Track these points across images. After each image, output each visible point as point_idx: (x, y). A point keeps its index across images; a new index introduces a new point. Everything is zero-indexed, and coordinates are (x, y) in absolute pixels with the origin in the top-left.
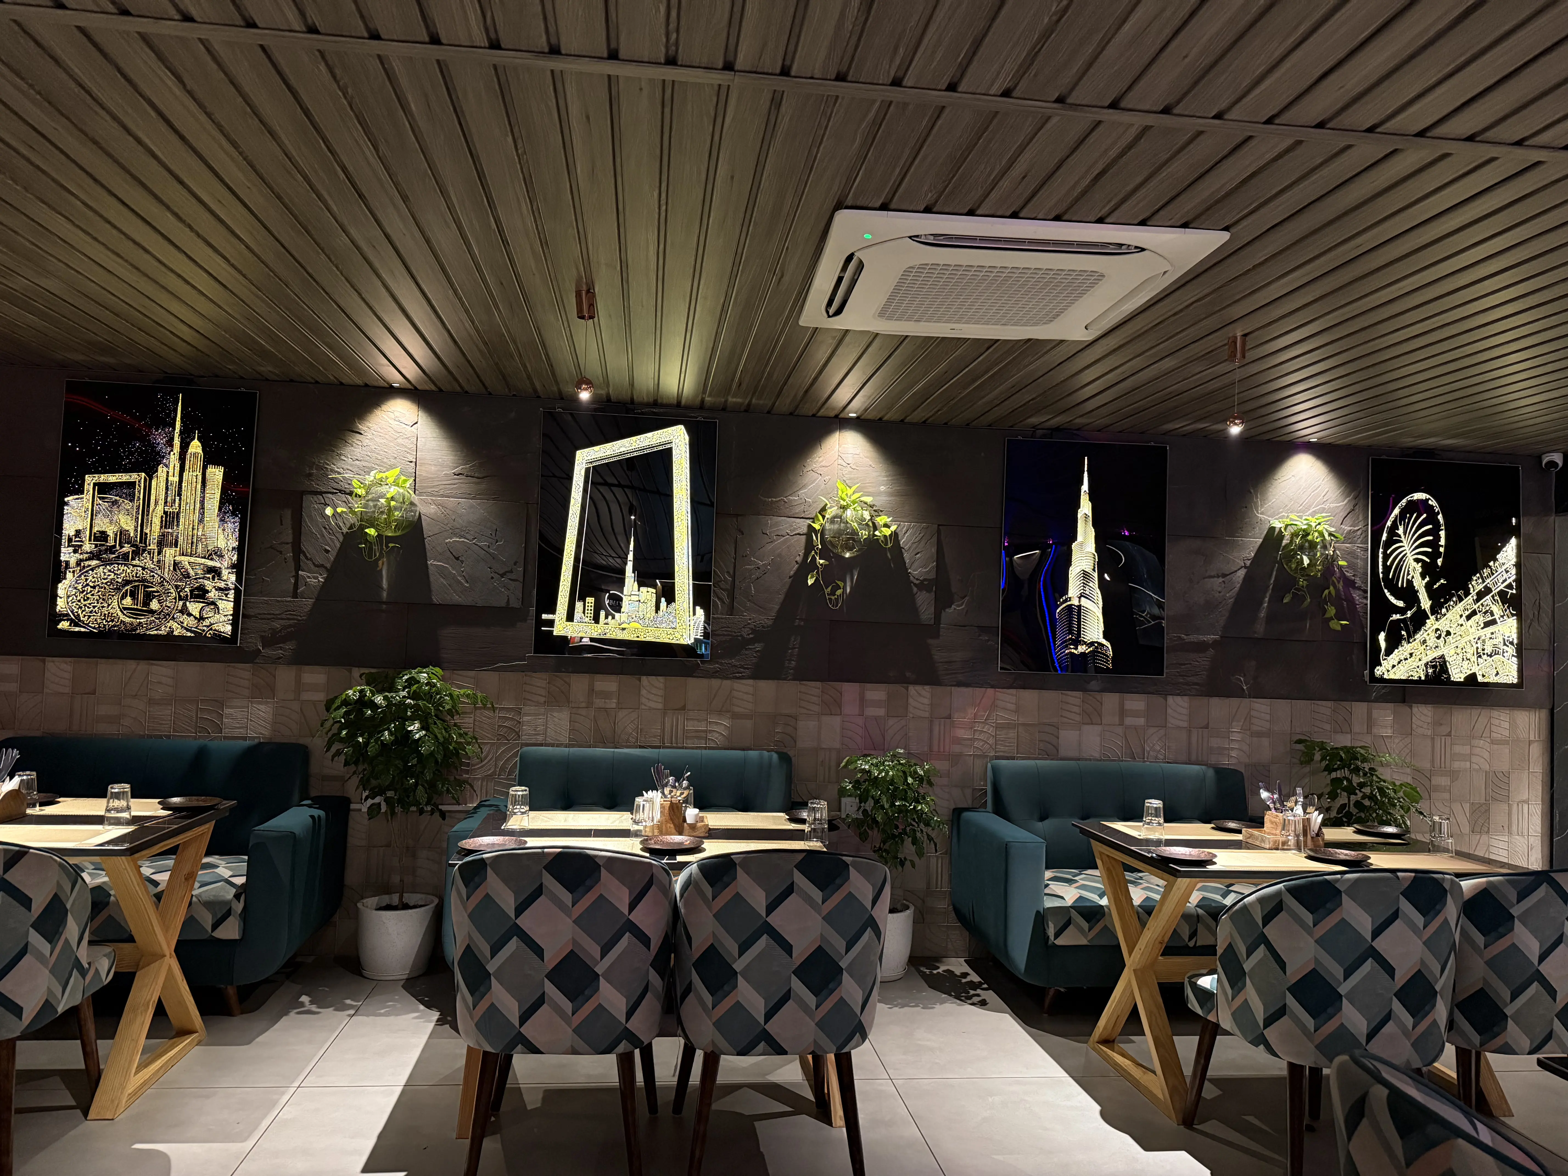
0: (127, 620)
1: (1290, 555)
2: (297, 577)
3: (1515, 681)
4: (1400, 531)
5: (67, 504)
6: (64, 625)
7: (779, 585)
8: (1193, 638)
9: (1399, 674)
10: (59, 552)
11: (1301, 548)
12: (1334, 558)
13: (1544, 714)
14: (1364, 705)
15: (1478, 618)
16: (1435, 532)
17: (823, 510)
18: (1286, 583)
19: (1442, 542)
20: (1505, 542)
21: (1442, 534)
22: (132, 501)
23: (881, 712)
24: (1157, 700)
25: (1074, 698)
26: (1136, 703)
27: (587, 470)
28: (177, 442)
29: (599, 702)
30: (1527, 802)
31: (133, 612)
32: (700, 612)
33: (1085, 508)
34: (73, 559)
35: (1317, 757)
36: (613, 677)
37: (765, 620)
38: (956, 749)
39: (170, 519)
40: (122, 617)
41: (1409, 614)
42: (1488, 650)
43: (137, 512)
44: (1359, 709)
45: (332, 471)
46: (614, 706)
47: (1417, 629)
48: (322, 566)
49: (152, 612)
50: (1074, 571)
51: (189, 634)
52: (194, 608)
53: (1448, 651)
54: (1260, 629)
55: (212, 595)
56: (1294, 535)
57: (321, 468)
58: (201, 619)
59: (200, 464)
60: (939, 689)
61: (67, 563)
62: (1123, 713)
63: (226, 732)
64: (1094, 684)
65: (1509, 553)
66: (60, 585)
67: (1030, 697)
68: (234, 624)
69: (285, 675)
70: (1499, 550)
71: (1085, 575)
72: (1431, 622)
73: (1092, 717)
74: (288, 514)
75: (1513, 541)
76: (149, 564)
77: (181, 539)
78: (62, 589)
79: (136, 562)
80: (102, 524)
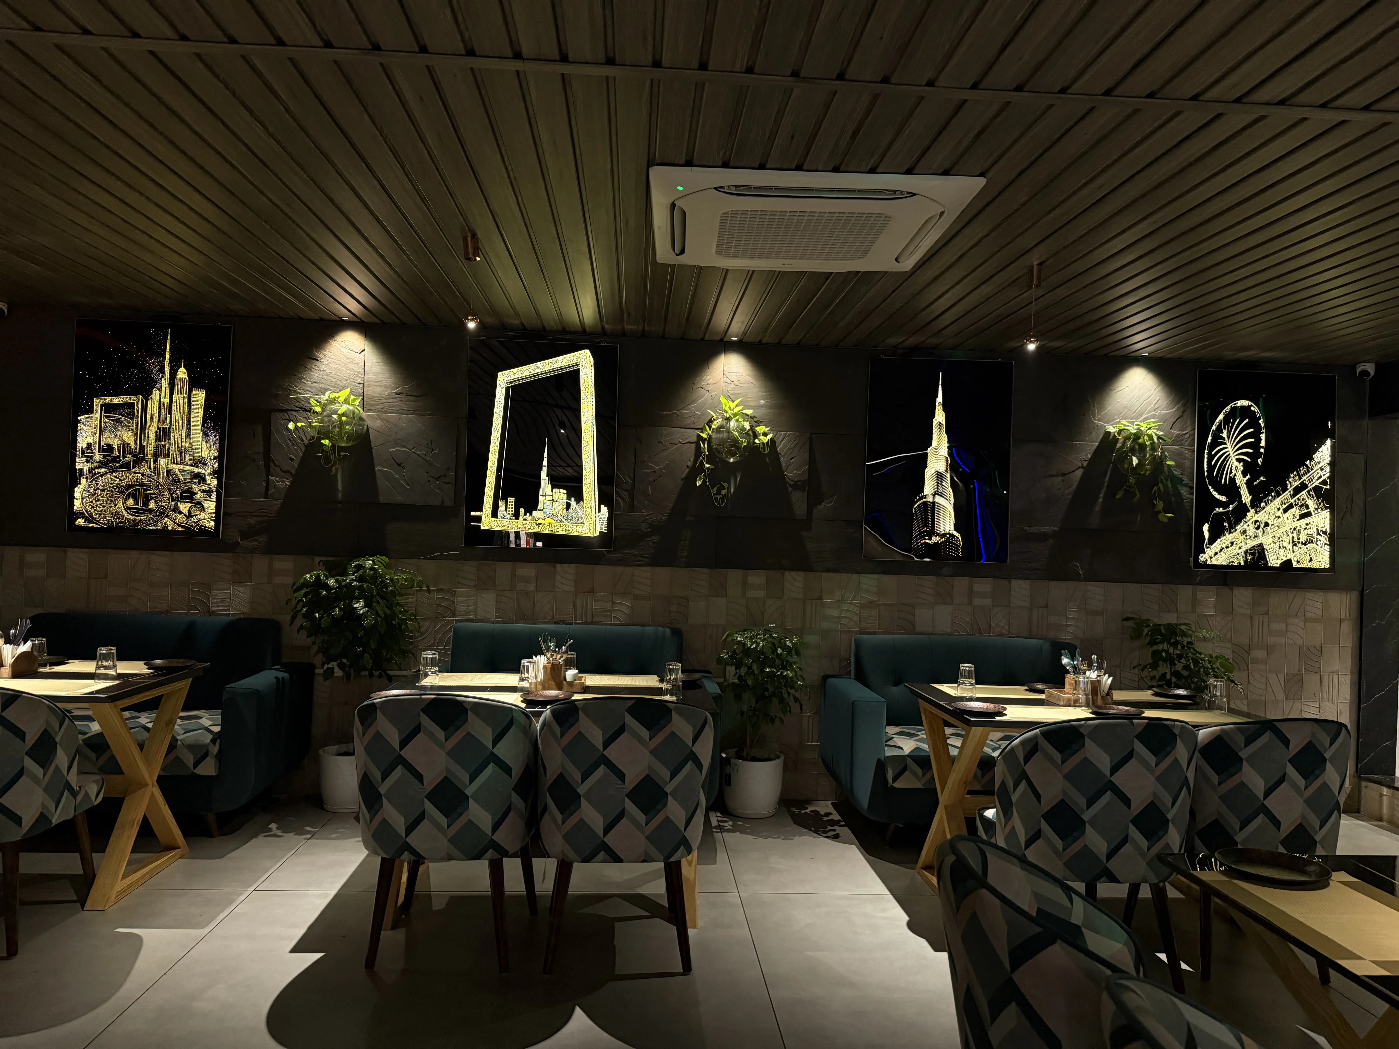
0: (130, 517)
1: (1122, 456)
2: (268, 481)
3: (1327, 566)
4: (1224, 434)
5: (80, 422)
6: (80, 522)
7: (672, 485)
8: (1034, 530)
9: (1221, 560)
10: (75, 462)
11: (1133, 450)
12: (1162, 459)
13: (1355, 595)
14: (1190, 588)
15: (1295, 511)
16: (1256, 435)
17: (710, 421)
18: (1118, 481)
19: (1263, 444)
20: (1321, 443)
21: (1263, 436)
22: (132, 419)
23: (761, 594)
24: (1002, 583)
25: (928, 581)
26: (983, 586)
27: (507, 389)
28: (167, 370)
29: (520, 586)
30: (1338, 672)
31: (135, 511)
32: (604, 509)
33: (940, 417)
34: (86, 469)
35: (1146, 632)
36: (533, 565)
37: (661, 516)
38: (825, 625)
39: (163, 434)
40: (127, 515)
41: (1231, 507)
42: (1303, 538)
43: (137, 428)
44: (1185, 591)
45: (295, 392)
46: (533, 589)
47: (1238, 521)
48: (288, 472)
49: (150, 511)
50: (929, 473)
51: (180, 529)
52: (184, 507)
53: (1266, 540)
54: (1095, 521)
55: (199, 496)
56: (1127, 439)
57: (285, 390)
58: (190, 516)
59: (186, 387)
60: (811, 575)
61: (81, 470)
62: (971, 594)
63: (213, 610)
64: (946, 570)
65: (1324, 454)
66: (76, 489)
67: (889, 580)
68: (217, 520)
69: (260, 563)
70: (1315, 450)
71: (939, 476)
72: (1251, 515)
73: (944, 598)
74: (259, 429)
75: (1328, 442)
76: (147, 471)
77: (172, 449)
78: (78, 492)
79: (136, 470)
80: (108, 439)
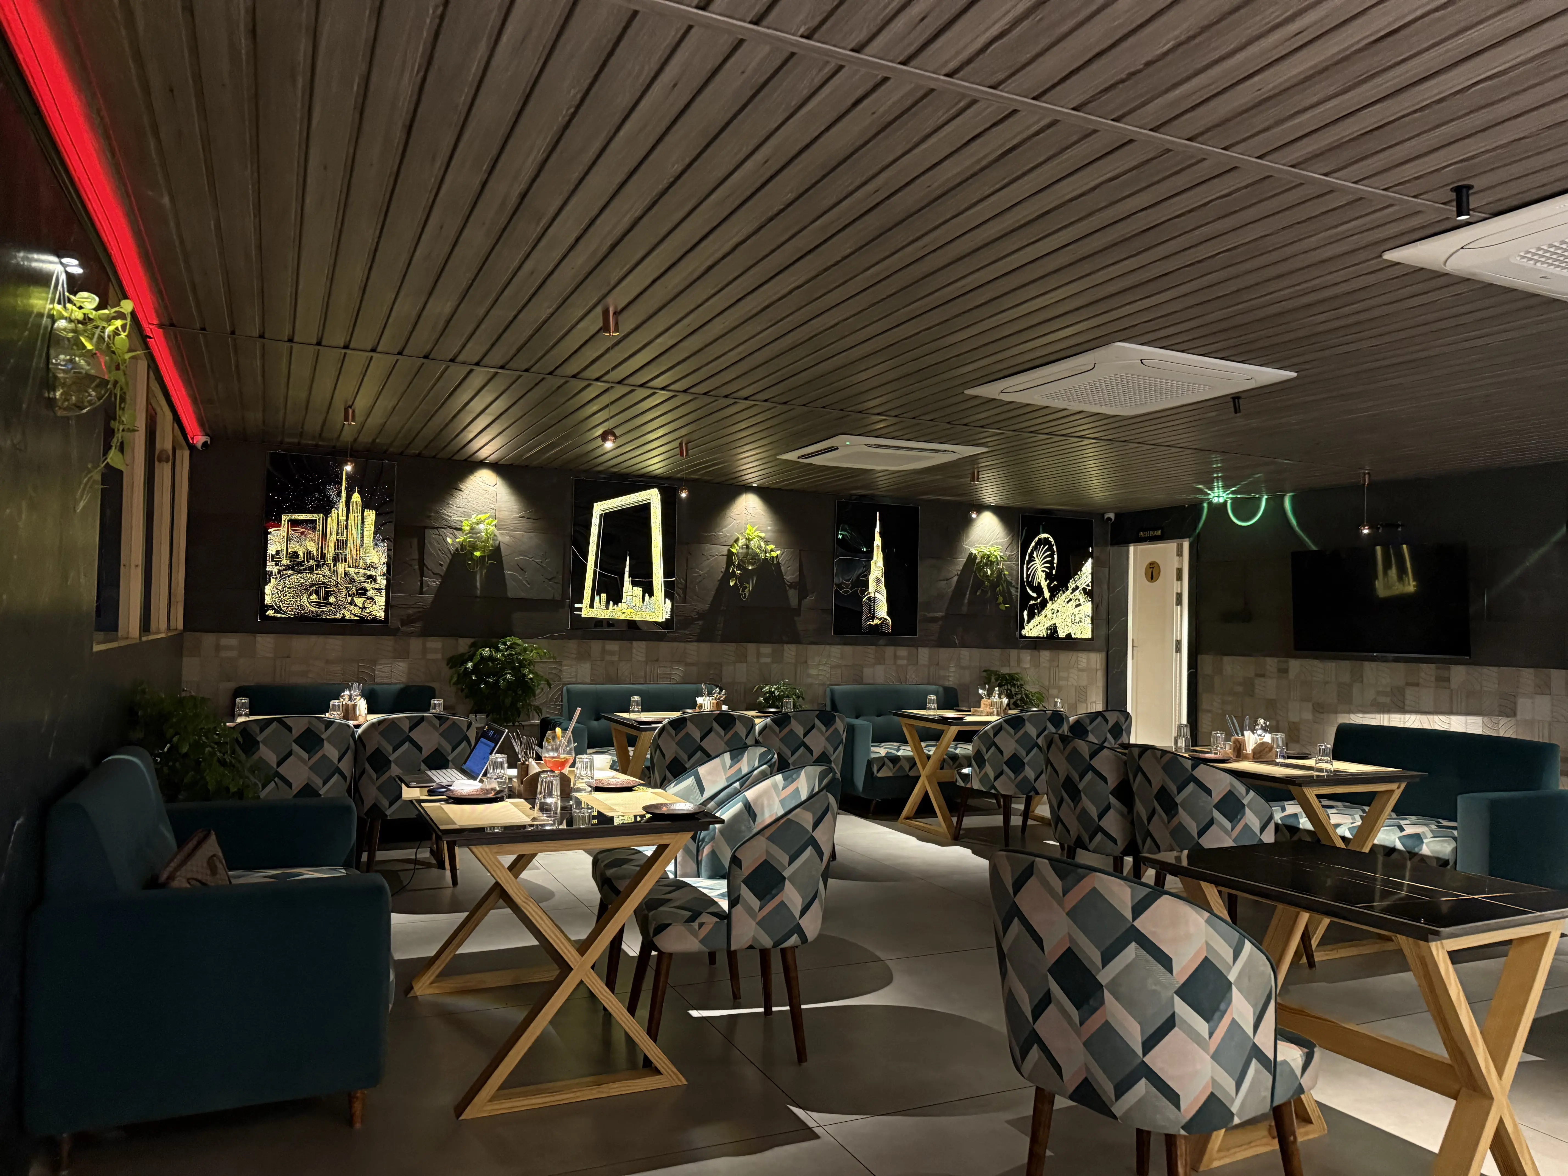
0: (314, 609)
1: (980, 568)
2: (422, 581)
3: (1090, 637)
4: (1035, 555)
5: (269, 533)
6: (270, 613)
7: (712, 586)
8: (932, 615)
9: (1033, 634)
10: (265, 565)
11: (986, 565)
13: (1104, 654)
14: (1016, 651)
15: (1072, 602)
16: (1052, 556)
17: (737, 541)
18: (978, 584)
19: (1055, 561)
20: (1086, 561)
21: (1055, 556)
22: (314, 531)
23: (769, 660)
24: (913, 649)
25: (871, 649)
26: (902, 652)
27: (601, 515)
28: (344, 494)
29: (608, 658)
30: (1095, 702)
31: (318, 604)
33: (878, 541)
34: (275, 570)
35: (993, 680)
36: (617, 642)
37: (704, 606)
38: (810, 680)
39: (341, 544)
40: (310, 607)
41: (1039, 600)
42: (1077, 621)
43: (318, 539)
44: (1014, 653)
45: (444, 514)
46: (617, 659)
47: (1043, 609)
48: (438, 574)
49: (331, 604)
50: (872, 579)
51: (356, 618)
52: (359, 601)
53: (1058, 621)
54: (965, 609)
55: (371, 593)
56: (983, 557)
57: (437, 512)
58: (364, 608)
59: (359, 509)
60: (800, 646)
61: (271, 572)
62: (896, 657)
63: (377, 680)
64: (881, 642)
65: (1088, 567)
66: (266, 587)
67: (848, 649)
68: (386, 611)
69: (415, 644)
70: (1083, 565)
71: (878, 580)
72: (1049, 605)
73: (880, 660)
74: (415, 541)
75: (1090, 560)
76: (328, 573)
77: (348, 557)
78: (268, 589)
79: (319, 572)
80: (294, 547)
